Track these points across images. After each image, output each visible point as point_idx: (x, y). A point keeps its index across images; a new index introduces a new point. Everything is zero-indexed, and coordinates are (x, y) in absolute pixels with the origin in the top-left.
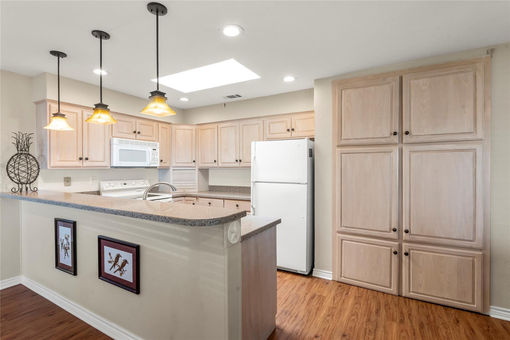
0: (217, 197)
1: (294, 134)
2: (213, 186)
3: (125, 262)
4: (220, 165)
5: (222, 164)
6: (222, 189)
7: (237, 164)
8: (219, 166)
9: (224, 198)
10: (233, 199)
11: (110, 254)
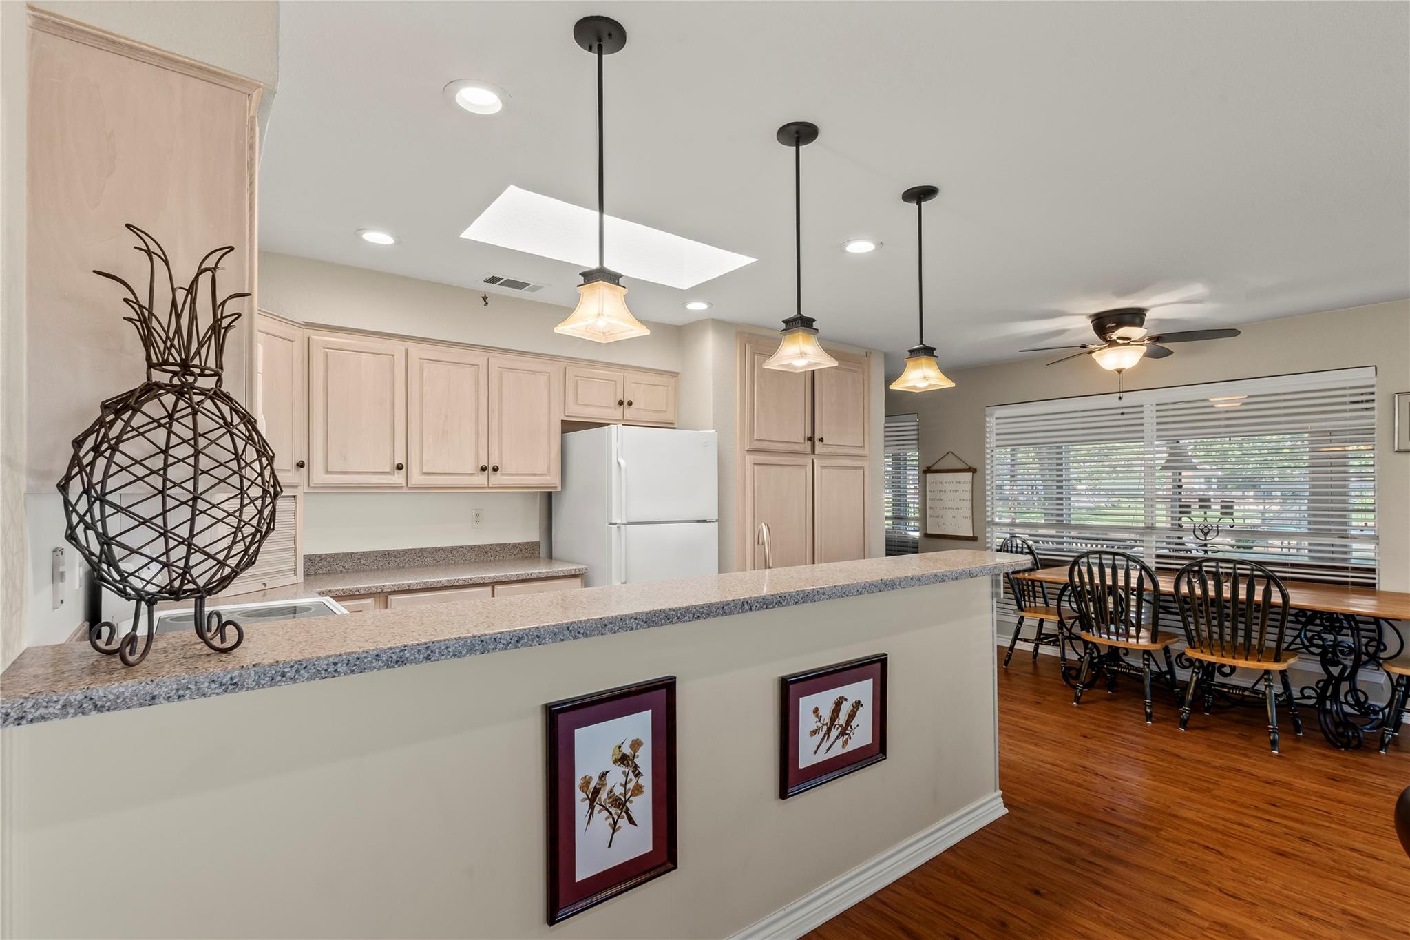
0: (470, 582)
1: (629, 413)
2: (320, 556)
3: (858, 704)
4: (416, 479)
5: (424, 477)
6: (363, 562)
7: (481, 479)
8: (413, 482)
9: (495, 580)
10: (528, 578)
11: (816, 711)
